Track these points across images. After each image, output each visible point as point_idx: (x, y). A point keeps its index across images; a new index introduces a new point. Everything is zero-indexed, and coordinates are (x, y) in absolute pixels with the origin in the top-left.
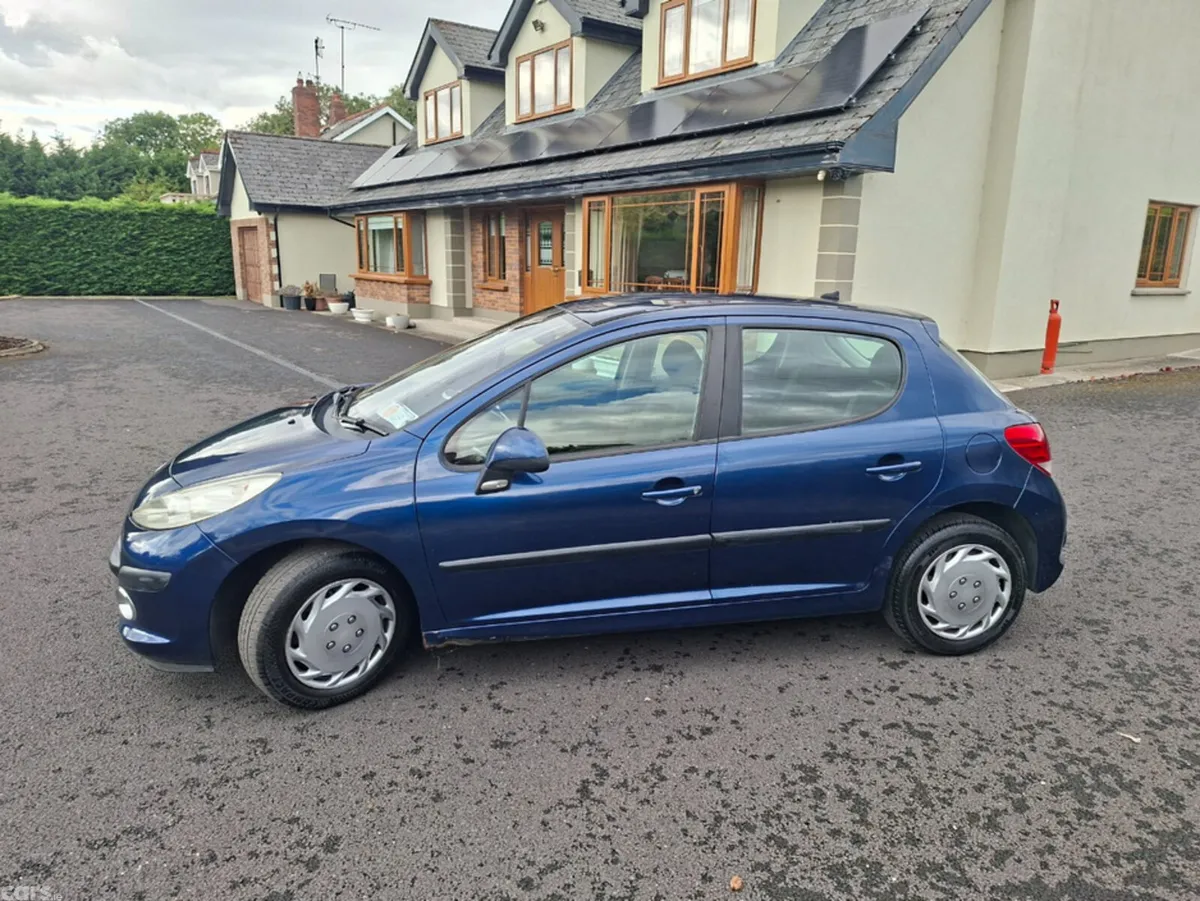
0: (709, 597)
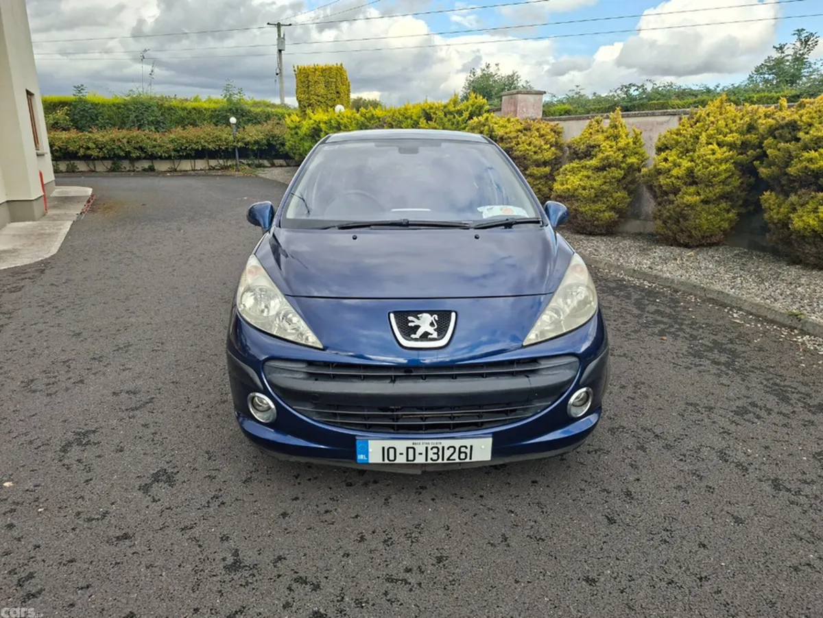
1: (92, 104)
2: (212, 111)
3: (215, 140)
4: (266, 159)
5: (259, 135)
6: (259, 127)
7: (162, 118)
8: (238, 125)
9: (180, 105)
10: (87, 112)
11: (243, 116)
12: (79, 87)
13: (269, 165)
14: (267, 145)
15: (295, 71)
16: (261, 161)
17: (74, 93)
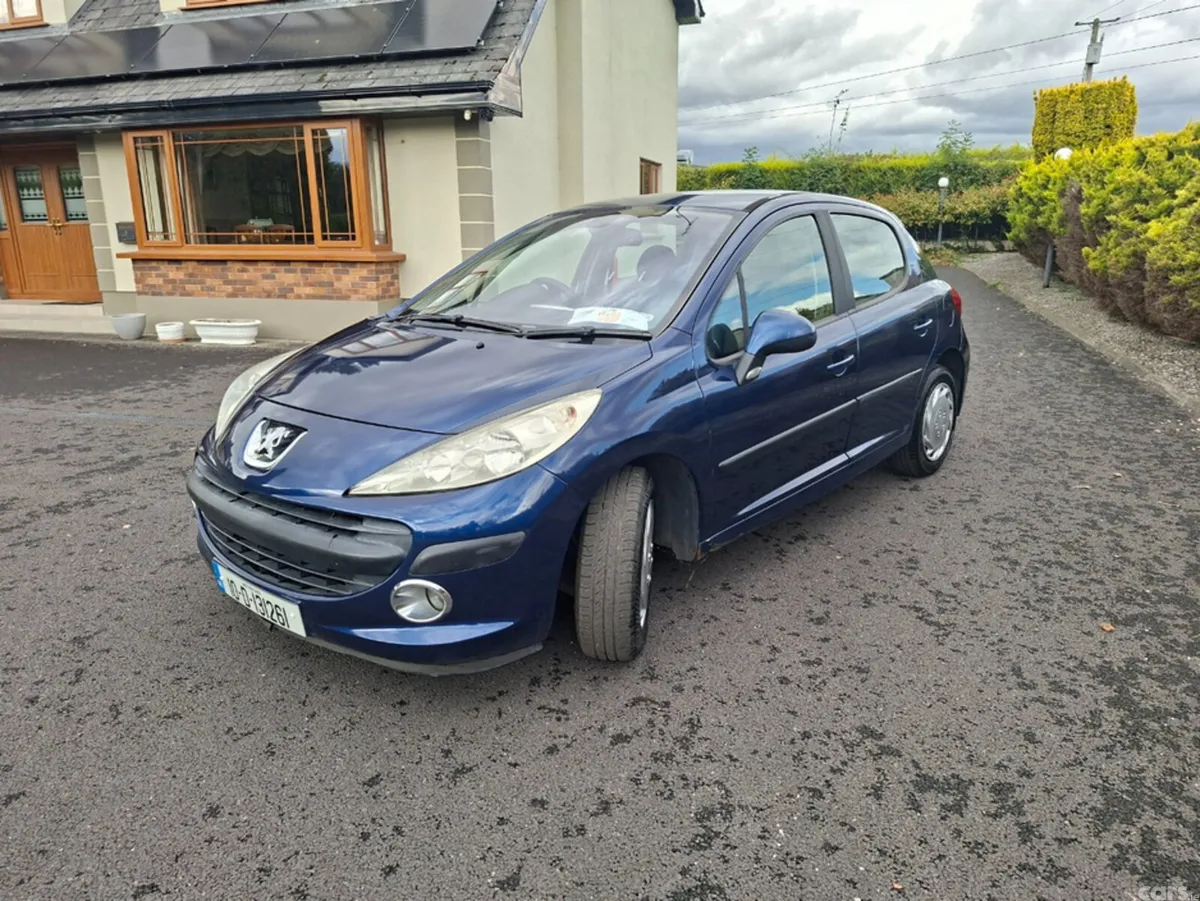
0: (847, 458)
1: (761, 171)
2: (917, 171)
3: (910, 212)
4: (990, 239)
5: (980, 202)
6: (984, 191)
7: (843, 184)
8: (950, 190)
9: (872, 165)
10: (754, 182)
11: (964, 174)
12: (750, 150)
13: (994, 249)
14: (991, 219)
15: (1036, 99)
16: (980, 243)
17: (744, 158)
